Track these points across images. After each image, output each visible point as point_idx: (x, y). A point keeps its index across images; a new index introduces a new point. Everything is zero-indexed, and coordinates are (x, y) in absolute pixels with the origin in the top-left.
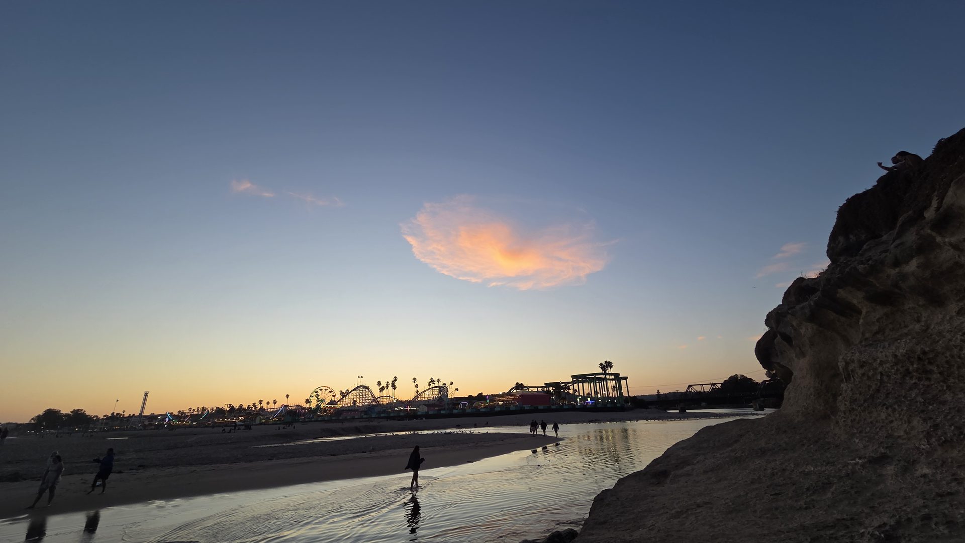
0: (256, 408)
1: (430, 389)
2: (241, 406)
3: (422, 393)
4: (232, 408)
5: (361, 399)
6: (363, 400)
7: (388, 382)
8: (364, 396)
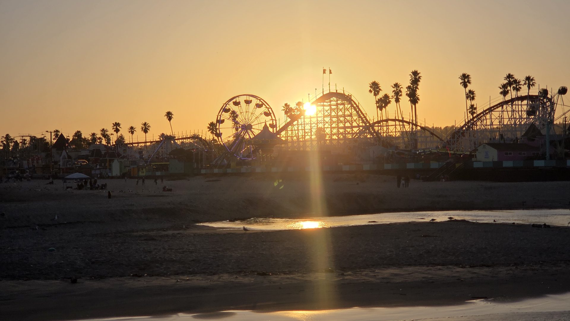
0: (108, 140)
1: (506, 102)
2: (78, 134)
3: (484, 113)
4: (61, 139)
5: (334, 125)
6: (338, 128)
7: (396, 85)
8: (342, 119)
